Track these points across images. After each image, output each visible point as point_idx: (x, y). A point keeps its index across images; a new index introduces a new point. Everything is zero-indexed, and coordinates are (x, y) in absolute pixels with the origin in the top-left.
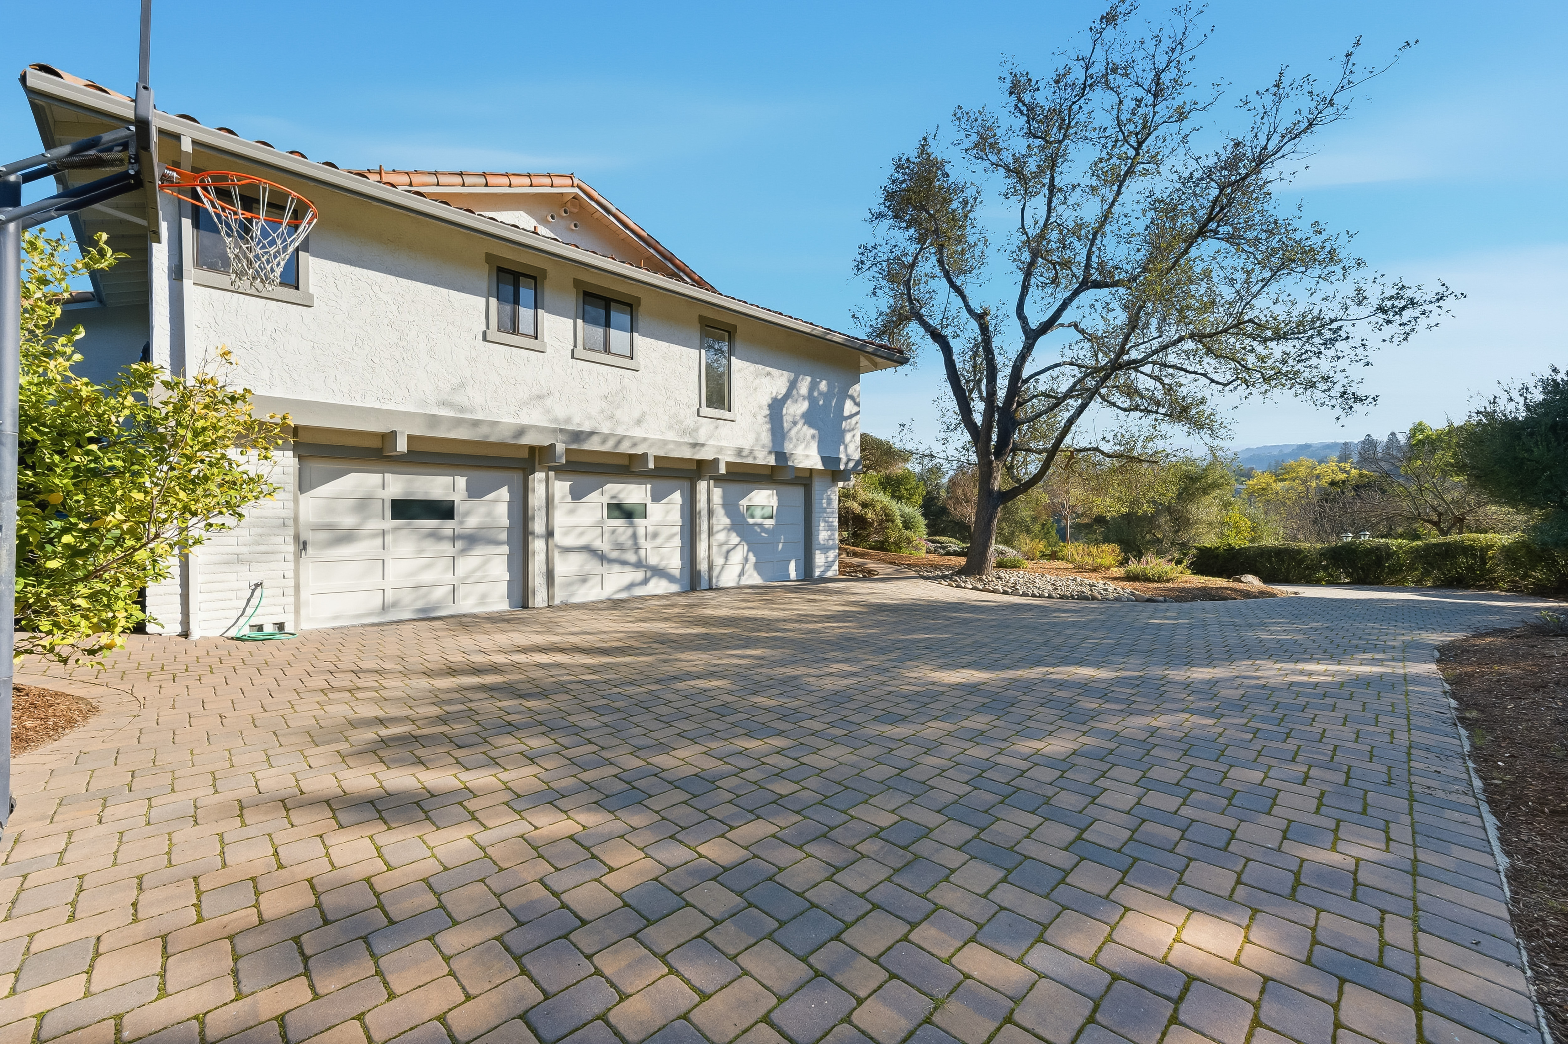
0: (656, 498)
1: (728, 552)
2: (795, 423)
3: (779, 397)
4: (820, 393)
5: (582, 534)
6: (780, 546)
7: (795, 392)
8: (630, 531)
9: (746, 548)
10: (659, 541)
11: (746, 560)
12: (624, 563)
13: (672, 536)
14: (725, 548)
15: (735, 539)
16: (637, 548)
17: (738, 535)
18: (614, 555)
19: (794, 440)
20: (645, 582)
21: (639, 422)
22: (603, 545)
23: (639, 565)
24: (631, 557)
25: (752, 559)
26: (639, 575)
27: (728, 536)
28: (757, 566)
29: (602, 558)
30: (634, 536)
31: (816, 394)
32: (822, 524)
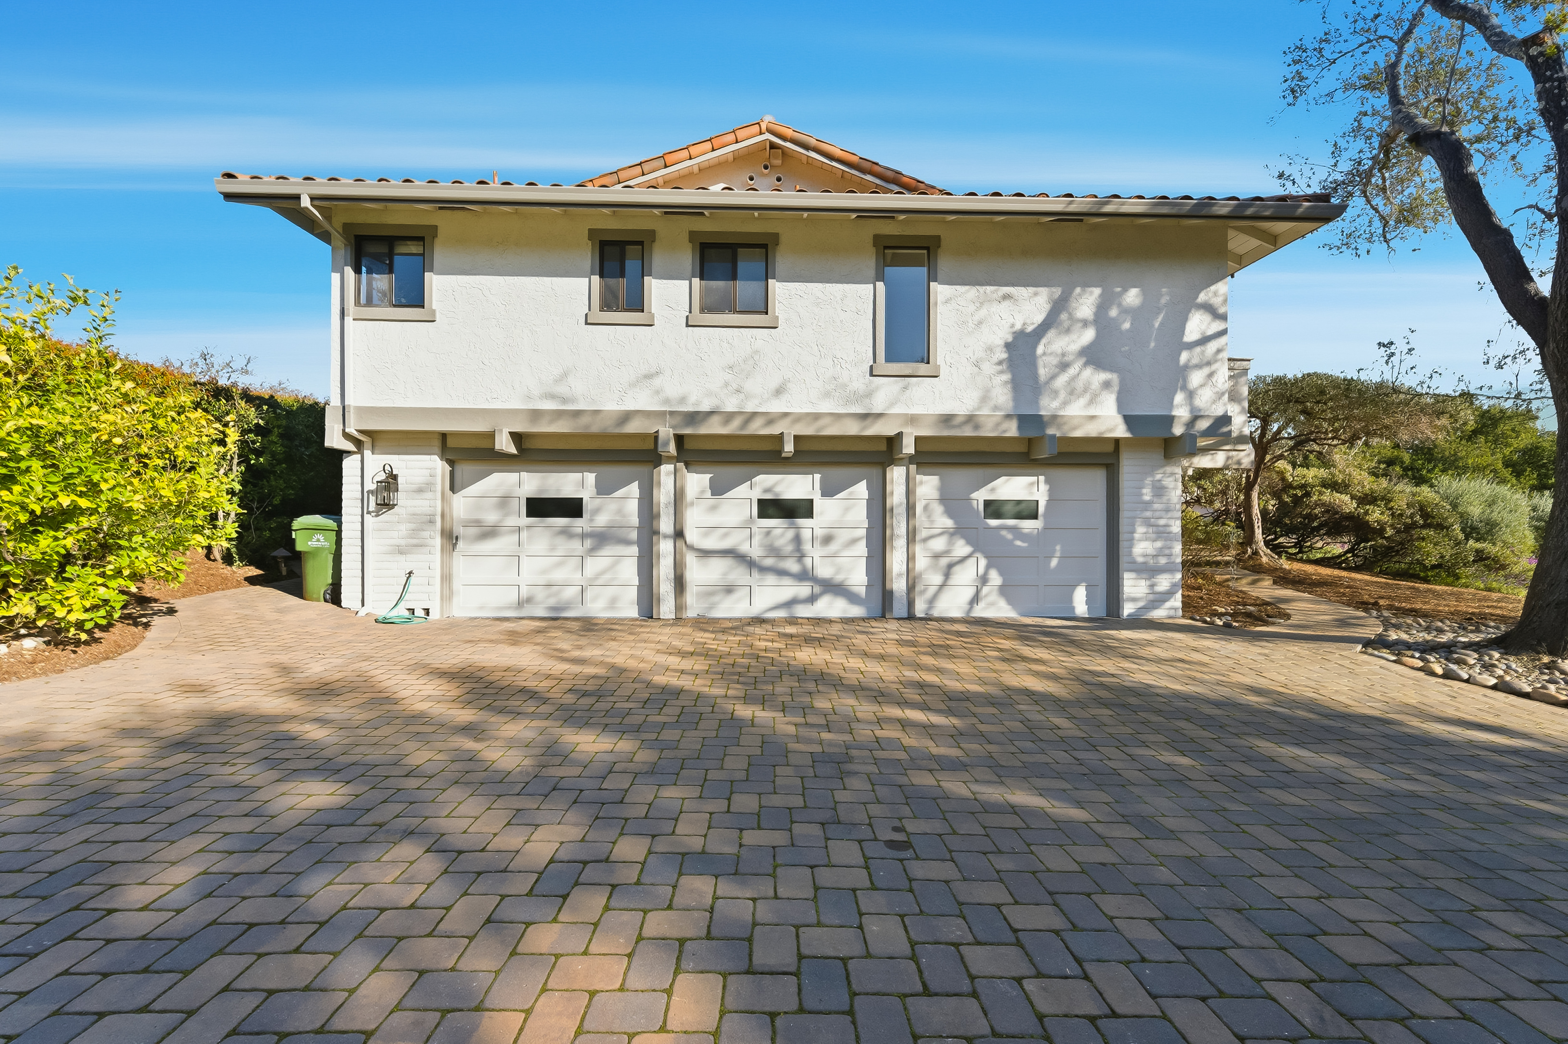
0: (828, 492)
1: (950, 566)
2: (1064, 366)
3: (1029, 329)
4: (1125, 311)
5: (725, 535)
6: (1054, 562)
7: (1064, 316)
8: (790, 534)
9: (983, 562)
10: (833, 547)
11: (984, 580)
12: (782, 573)
13: (854, 541)
14: (944, 561)
15: (962, 548)
16: (801, 556)
17: (969, 542)
18: (769, 562)
19: (1062, 395)
20: (812, 599)
21: (779, 392)
22: (755, 551)
23: (804, 576)
24: (793, 566)
25: (995, 578)
26: (804, 590)
27: (950, 543)
28: (1004, 590)
29: (750, 564)
30: (797, 540)
31: (1113, 313)
32: (1140, 530)
